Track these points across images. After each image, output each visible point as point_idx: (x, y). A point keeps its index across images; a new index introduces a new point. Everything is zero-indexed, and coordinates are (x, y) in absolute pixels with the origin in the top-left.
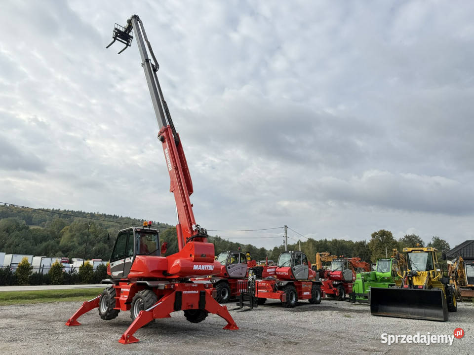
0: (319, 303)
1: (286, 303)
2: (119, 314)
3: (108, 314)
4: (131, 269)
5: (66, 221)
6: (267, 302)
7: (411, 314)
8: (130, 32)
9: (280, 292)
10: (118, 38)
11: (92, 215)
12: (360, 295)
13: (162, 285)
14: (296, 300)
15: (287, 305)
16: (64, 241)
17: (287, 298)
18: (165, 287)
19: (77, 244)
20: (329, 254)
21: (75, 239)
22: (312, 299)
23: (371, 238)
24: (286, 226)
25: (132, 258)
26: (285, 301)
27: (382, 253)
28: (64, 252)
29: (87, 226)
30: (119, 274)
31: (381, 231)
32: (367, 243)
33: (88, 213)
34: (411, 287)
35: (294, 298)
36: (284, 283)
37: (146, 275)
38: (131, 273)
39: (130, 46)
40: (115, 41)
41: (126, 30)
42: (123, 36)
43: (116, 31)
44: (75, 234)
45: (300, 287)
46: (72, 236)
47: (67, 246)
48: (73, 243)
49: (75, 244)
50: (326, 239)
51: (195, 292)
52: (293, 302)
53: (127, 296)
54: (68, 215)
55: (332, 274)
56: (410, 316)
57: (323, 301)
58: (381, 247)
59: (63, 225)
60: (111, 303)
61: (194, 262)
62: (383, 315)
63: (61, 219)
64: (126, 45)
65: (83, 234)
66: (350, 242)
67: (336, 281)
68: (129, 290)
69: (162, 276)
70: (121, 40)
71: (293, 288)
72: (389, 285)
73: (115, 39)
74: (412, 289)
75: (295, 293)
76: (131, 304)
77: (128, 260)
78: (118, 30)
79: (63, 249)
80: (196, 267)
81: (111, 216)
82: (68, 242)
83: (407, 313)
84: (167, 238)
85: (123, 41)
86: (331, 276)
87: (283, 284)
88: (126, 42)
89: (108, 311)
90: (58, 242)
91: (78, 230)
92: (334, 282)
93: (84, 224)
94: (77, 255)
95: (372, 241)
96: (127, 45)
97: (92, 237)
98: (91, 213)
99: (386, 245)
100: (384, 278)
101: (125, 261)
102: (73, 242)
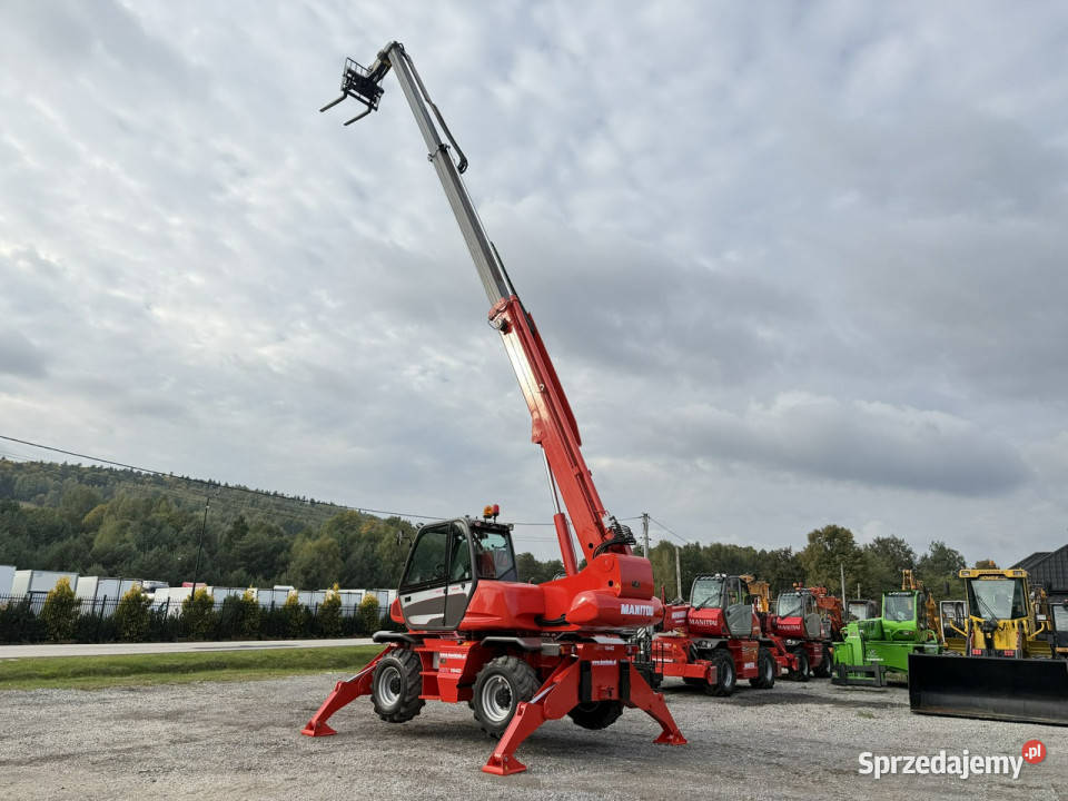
0: (771, 687)
1: (716, 687)
2: (423, 710)
3: (402, 710)
4: (468, 610)
5: (97, 490)
6: (663, 684)
7: (996, 711)
8: (381, 78)
9: (705, 662)
10: (352, 91)
11: (158, 479)
12: (856, 670)
13: (552, 647)
14: (734, 681)
15: (718, 690)
16: (102, 539)
17: (719, 676)
18: (560, 651)
19: (135, 548)
20: (752, 578)
21: (129, 535)
22: (759, 678)
23: (807, 543)
24: (646, 515)
25: (469, 586)
26: (716, 682)
27: (831, 576)
28: (106, 565)
29: (149, 506)
30: (431, 621)
31: (829, 528)
32: (793, 554)
33: (148, 476)
34: (990, 655)
35: (730, 676)
36: (711, 644)
37: (507, 625)
38: (466, 619)
39: (376, 109)
40: (345, 97)
41: (373, 75)
42: (364, 87)
43: (349, 75)
44: (128, 524)
45: (738, 652)
46: (124, 527)
47: (113, 552)
48: (126, 545)
49: (130, 547)
50: (697, 543)
51: (609, 662)
52: (728, 684)
53: (459, 671)
54: (100, 478)
55: (783, 622)
56: (992, 714)
57: (777, 683)
58: (829, 563)
59: (91, 502)
60: (409, 686)
61: (620, 597)
62: (939, 712)
63: (84, 485)
64: (366, 108)
65: (147, 524)
66: (749, 549)
67: (792, 638)
68: (464, 657)
69: (534, 627)
70: (358, 94)
71: (728, 654)
72: (916, 648)
73: (346, 92)
74: (993, 658)
75: (731, 664)
76: (473, 687)
77: (454, 590)
78: (354, 74)
79: (102, 559)
80: (625, 610)
81: (202, 482)
82: (113, 541)
83: (985, 708)
84: (343, 537)
85: (362, 97)
86: (780, 627)
87: (709, 646)
88: (368, 100)
89: (401, 703)
90: (90, 542)
91: (128, 514)
92: (789, 641)
93: (143, 499)
94: (138, 572)
95: (810, 549)
96: (371, 107)
97: (168, 530)
98: (156, 475)
99: (837, 558)
100: (901, 632)
101: (446, 592)
102: (125, 541)
